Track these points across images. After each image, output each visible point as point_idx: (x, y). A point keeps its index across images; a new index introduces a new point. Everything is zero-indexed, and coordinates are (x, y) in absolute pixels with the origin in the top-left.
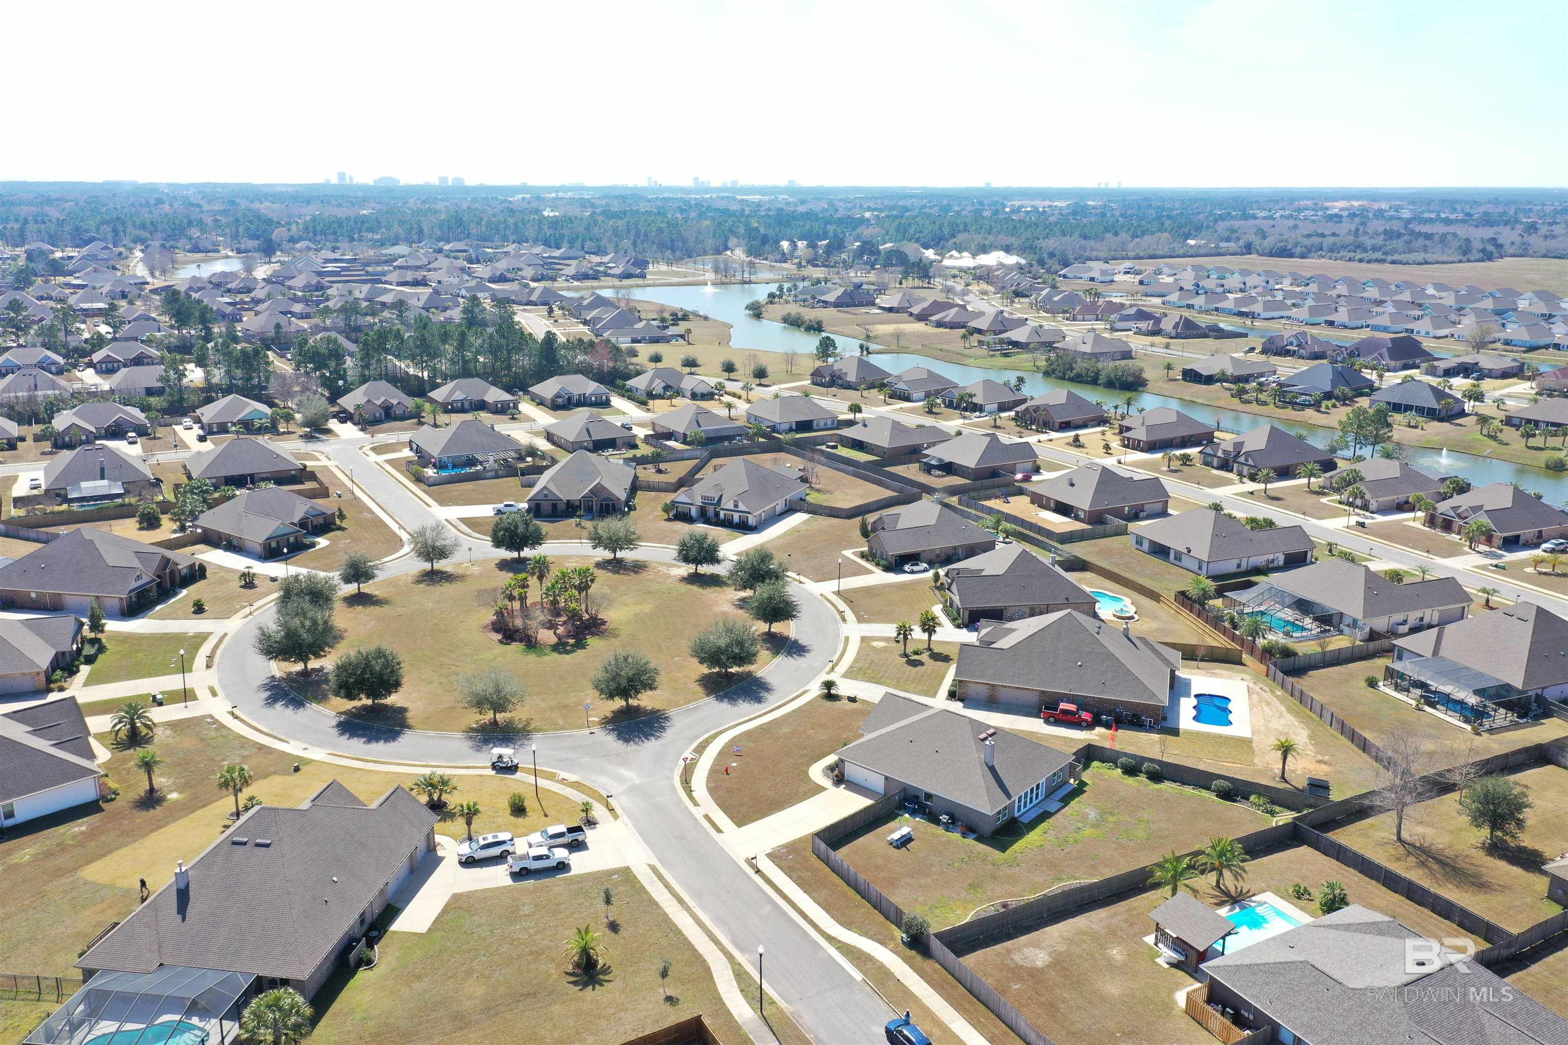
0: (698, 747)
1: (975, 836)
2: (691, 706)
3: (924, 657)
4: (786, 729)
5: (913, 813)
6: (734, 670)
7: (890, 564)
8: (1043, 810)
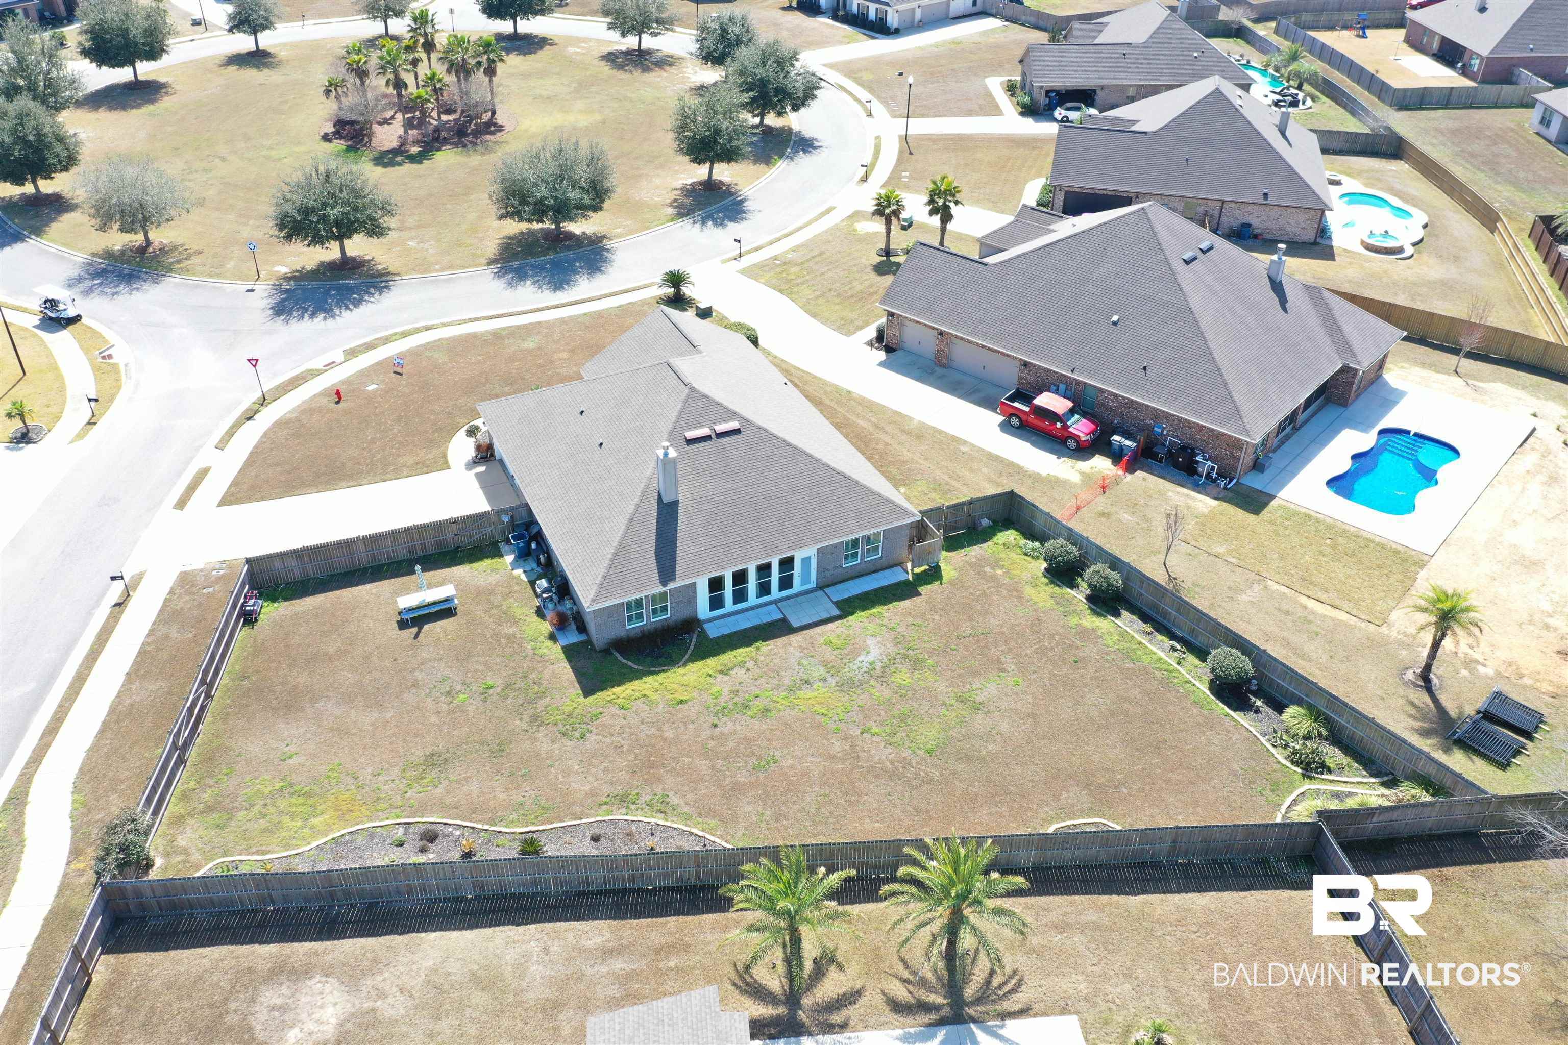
0: (364, 345)
1: (572, 640)
4: (530, 344)
8: (780, 616)
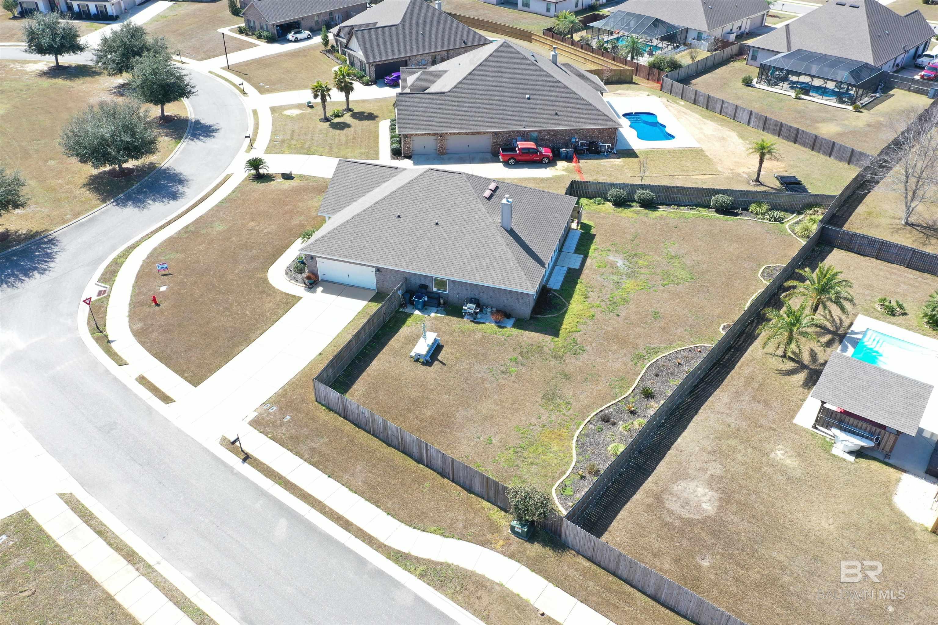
0: (104, 274)
1: (512, 321)
2: (83, 218)
3: (347, 118)
4: (220, 227)
5: (424, 308)
6: (130, 164)
7: (273, 34)
8: (566, 269)
